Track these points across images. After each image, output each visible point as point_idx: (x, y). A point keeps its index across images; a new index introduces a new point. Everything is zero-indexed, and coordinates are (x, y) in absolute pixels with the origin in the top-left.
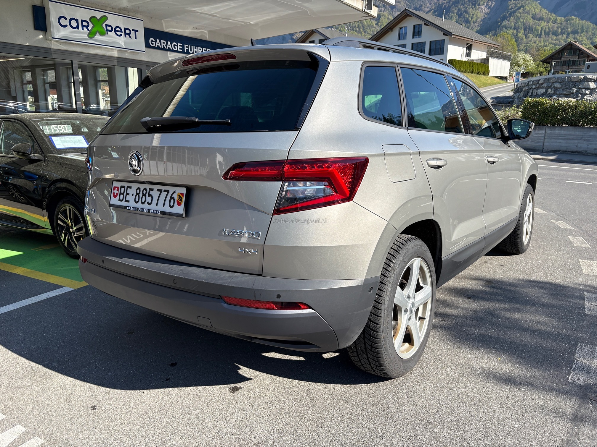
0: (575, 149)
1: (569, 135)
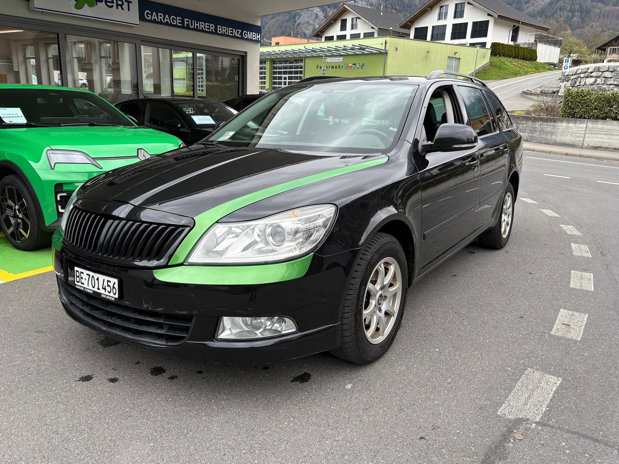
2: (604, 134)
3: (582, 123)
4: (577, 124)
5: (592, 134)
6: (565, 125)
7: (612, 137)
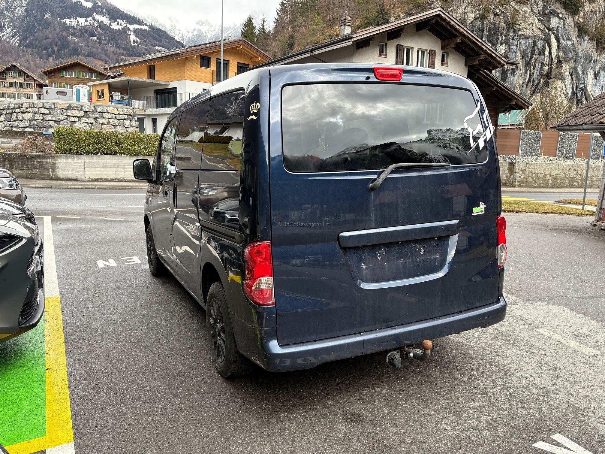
0: (114, 177)
1: (106, 163)
2: (101, 167)
3: (79, 159)
4: (75, 160)
5: (90, 168)
6: (64, 161)
7: (108, 169)
